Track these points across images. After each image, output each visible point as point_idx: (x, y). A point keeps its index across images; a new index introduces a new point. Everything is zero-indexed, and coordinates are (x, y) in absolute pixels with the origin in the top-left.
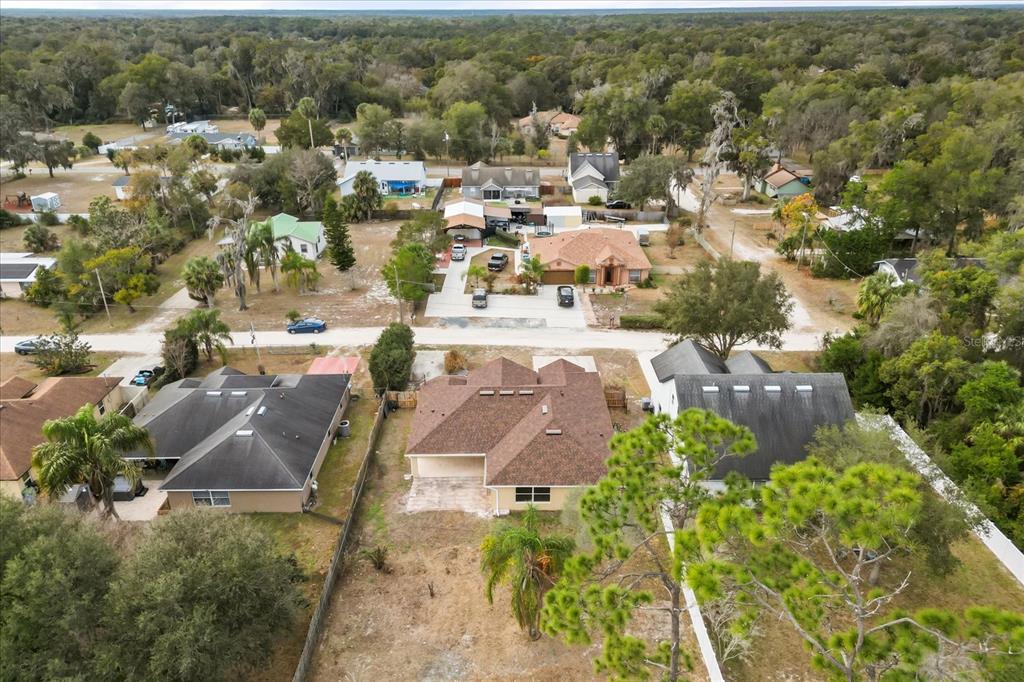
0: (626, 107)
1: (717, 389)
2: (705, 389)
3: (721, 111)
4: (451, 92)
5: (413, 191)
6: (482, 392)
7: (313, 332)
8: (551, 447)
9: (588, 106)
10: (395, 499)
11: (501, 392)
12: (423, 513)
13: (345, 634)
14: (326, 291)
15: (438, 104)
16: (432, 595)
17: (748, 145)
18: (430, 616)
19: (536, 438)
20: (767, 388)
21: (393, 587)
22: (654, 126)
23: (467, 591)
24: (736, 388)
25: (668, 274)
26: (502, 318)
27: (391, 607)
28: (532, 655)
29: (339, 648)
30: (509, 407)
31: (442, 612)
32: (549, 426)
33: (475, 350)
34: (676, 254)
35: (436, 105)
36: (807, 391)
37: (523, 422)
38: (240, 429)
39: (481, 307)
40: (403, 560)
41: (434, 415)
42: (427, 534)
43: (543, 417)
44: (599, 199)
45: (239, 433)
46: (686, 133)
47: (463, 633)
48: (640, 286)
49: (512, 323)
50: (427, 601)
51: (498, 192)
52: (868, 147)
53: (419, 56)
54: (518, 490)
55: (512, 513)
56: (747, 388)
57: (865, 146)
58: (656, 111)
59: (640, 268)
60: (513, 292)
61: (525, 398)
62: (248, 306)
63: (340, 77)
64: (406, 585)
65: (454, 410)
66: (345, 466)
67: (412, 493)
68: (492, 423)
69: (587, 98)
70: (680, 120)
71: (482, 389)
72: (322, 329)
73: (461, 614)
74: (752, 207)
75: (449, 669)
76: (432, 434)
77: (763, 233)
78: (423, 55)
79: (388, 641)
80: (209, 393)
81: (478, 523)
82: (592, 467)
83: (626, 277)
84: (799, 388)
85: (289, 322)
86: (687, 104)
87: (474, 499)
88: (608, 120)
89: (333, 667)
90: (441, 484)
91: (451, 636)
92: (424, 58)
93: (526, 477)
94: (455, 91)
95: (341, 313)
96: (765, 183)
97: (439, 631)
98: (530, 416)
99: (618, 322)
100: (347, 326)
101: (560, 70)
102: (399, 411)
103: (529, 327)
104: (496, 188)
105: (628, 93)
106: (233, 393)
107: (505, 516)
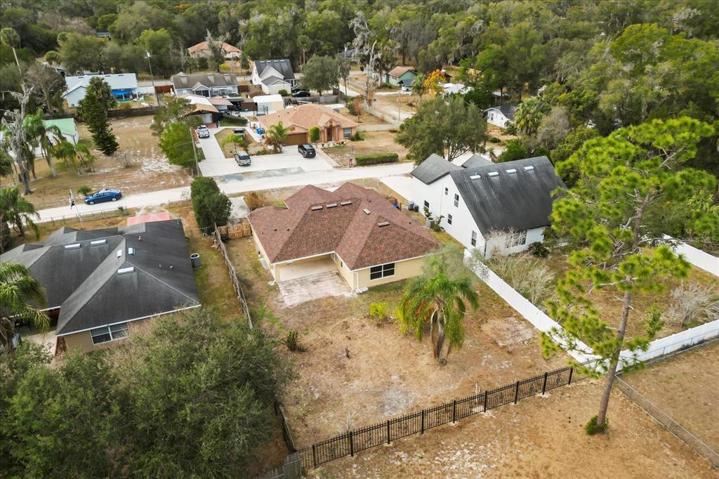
0: (281, 30)
1: (479, 177)
2: (472, 177)
3: (357, 25)
4: (134, 24)
5: (131, 97)
6: (313, 208)
7: (112, 200)
8: (386, 235)
9: (252, 30)
10: (273, 300)
11: (328, 206)
12: (302, 304)
13: (298, 403)
14: (102, 171)
15: (122, 36)
16: (348, 356)
17: (383, 46)
18: (357, 371)
19: (372, 231)
20: (509, 171)
21: (313, 360)
22: (303, 43)
23: (373, 347)
24: (490, 174)
25: (364, 131)
26: (267, 171)
27: (322, 374)
28: (449, 375)
29: (301, 414)
30: (337, 215)
31: (363, 366)
32: (378, 221)
33: (263, 193)
34: (361, 120)
35: (120, 37)
36: (531, 170)
37: (353, 224)
38: (120, 268)
39: (248, 165)
40: (309, 340)
41: (278, 232)
42: (316, 318)
43: (368, 217)
44: (286, 92)
45: (120, 271)
46: (324, 47)
47: (391, 375)
48: (353, 139)
49: (277, 172)
50: (348, 362)
51: (207, 91)
52: (453, 44)
53: (78, 8)
54: (372, 270)
55: (371, 289)
56: (496, 173)
57: (450, 44)
58: (301, 32)
59: (350, 126)
60: (265, 152)
61: (347, 207)
62: (32, 190)
63: (22, 19)
64: (323, 356)
65: (296, 225)
66: (213, 287)
67: (283, 292)
68: (329, 229)
69: (249, 25)
70: (318, 39)
71: (312, 206)
72: (118, 197)
73: (380, 363)
74: (385, 91)
75: (399, 402)
76: (287, 244)
77: (404, 104)
78: (81, 7)
79: (336, 398)
80: (66, 247)
81: (349, 301)
82: (420, 243)
83: (341, 134)
84: (526, 168)
85: (81, 196)
86: (321, 28)
87: (334, 286)
88: (268, 40)
89: (306, 429)
90: (302, 282)
91: (382, 380)
92: (83, 10)
93: (377, 259)
94: (137, 23)
95: (128, 184)
96: (388, 76)
97: (371, 379)
98: (357, 218)
99: (354, 162)
100: (140, 193)
101: (206, 13)
102: (231, 242)
103: (291, 173)
104: (205, 88)
105: (280, 20)
106: (92, 243)
107: (366, 292)
